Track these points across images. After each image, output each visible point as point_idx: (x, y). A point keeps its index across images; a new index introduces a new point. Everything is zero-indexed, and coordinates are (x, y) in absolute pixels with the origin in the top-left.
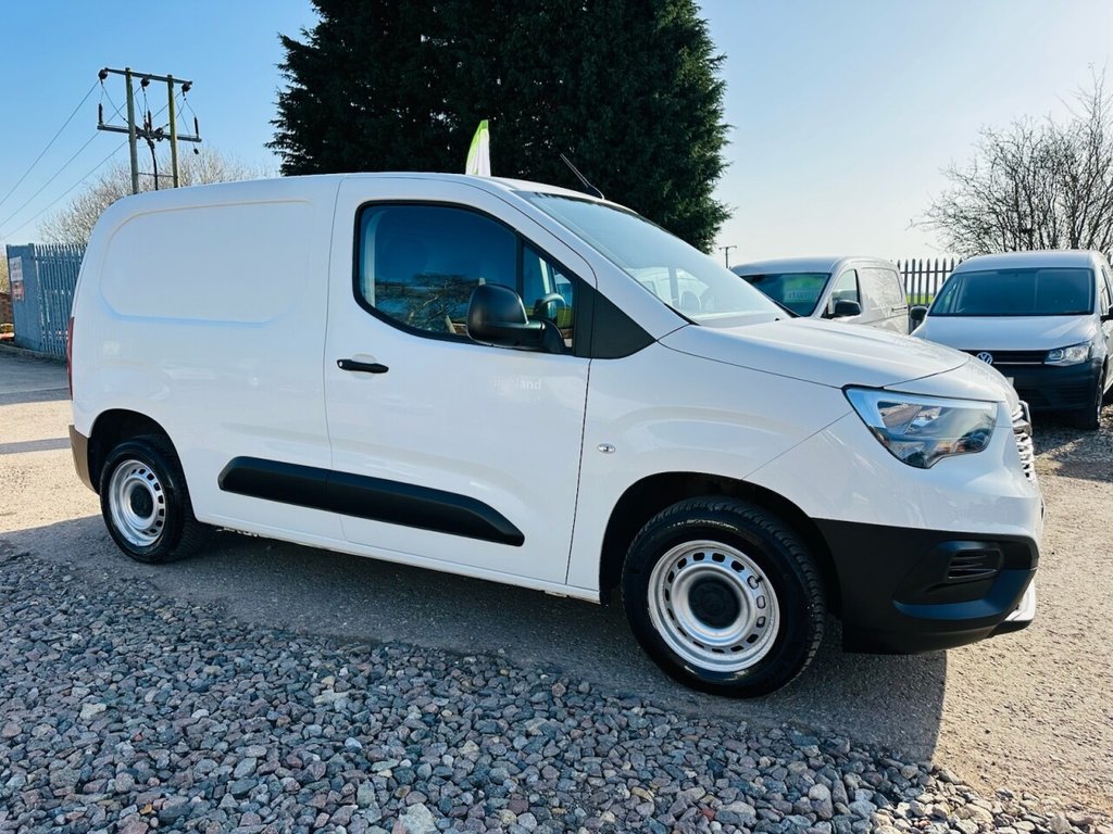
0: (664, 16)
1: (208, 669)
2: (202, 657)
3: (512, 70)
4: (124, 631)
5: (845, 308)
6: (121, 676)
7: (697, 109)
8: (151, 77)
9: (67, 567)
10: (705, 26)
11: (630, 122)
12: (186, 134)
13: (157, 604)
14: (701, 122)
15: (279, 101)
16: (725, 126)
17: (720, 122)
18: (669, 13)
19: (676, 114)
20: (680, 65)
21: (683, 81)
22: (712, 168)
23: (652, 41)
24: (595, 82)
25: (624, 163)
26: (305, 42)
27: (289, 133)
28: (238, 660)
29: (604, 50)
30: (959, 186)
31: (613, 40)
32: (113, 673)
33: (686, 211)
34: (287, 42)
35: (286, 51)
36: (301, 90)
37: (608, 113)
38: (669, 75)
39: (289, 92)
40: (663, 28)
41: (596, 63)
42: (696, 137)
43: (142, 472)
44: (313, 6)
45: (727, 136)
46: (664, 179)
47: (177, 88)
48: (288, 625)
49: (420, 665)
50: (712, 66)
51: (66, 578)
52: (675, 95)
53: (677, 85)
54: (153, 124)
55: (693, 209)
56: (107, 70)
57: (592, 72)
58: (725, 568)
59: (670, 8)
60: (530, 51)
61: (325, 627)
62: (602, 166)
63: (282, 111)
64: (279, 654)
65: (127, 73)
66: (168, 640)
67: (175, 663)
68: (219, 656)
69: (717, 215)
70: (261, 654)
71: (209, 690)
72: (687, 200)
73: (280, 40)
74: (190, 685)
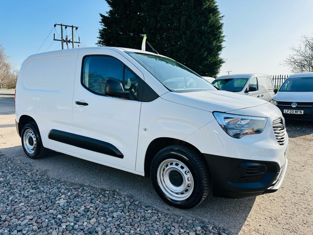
0: (206, 5)
1: (32, 191)
2: (32, 187)
3: (161, 21)
4: (15, 178)
5: (253, 89)
6: (7, 191)
7: (215, 31)
8: (67, 26)
9: (11, 159)
10: (218, 7)
11: (195, 35)
12: (76, 41)
13: (28, 171)
14: (216, 35)
15: (99, 31)
16: (224, 36)
17: (223, 35)
18: (207, 4)
19: (209, 33)
20: (210, 19)
21: (211, 23)
22: (220, 48)
23: (202, 12)
24: (185, 24)
25: (193, 47)
26: (107, 15)
27: (102, 40)
28: (42, 189)
29: (188, 15)
30: (295, 53)
31: (190, 12)
32: (5, 191)
33: (211, 60)
34: (101, 15)
35: (101, 18)
36: (105, 28)
37: (188, 33)
38: (206, 22)
39: (102, 29)
40: (205, 8)
41: (185, 18)
42: (215, 39)
43: (31, 133)
44: (109, 5)
45: (224, 39)
46: (205, 51)
47: (74, 29)
48: (61, 179)
49: (91, 193)
50: (220, 19)
51: (9, 162)
52: (209, 27)
53: (209, 24)
54: (68, 39)
55: (213, 60)
56: (56, 24)
57: (184, 21)
58: (178, 168)
59: (207, 2)
60: (166, 15)
61: (71, 180)
62: (186, 48)
63: (100, 34)
64: (54, 187)
65: (61, 25)
66: (25, 181)
67: (24, 188)
68: (37, 187)
69: (221, 62)
70: (49, 187)
71: (28, 197)
72: (212, 57)
73: (100, 15)
74: (24, 195)
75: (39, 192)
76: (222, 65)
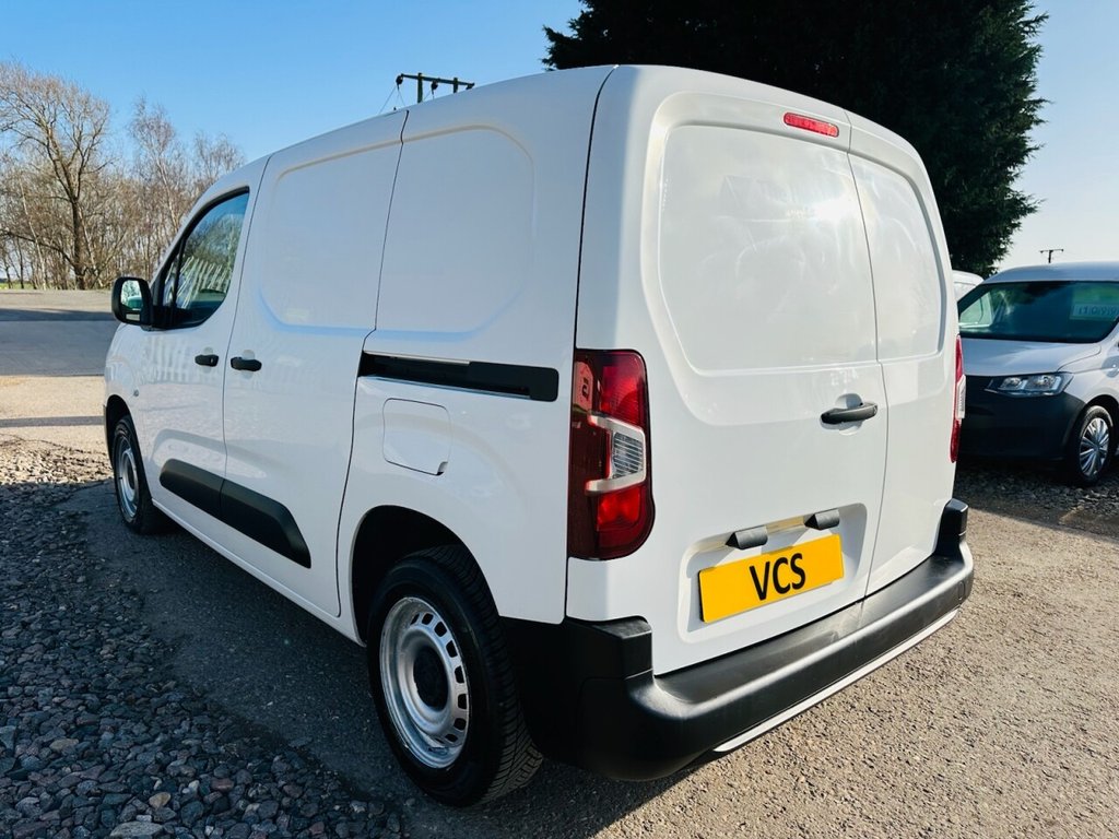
1: (59, 744)
7: (998, 82)
8: (439, 80)
14: (1003, 96)
16: (1040, 101)
17: (1033, 97)
19: (970, 88)
20: (980, 29)
21: (982, 47)
22: (1017, 153)
26: (570, 33)
28: (105, 736)
33: (974, 202)
34: (552, 35)
35: (551, 44)
38: (963, 42)
42: (993, 115)
45: (1039, 114)
47: (462, 89)
49: (286, 801)
50: (1027, 29)
52: (972, 65)
53: (975, 53)
55: (984, 201)
56: (403, 75)
64: (156, 736)
65: (420, 78)
66: (71, 687)
67: (39, 724)
68: (94, 723)
69: (1018, 209)
70: (136, 732)
71: (26, 778)
72: (977, 190)
73: (545, 33)
74: (18, 763)
75: (82, 758)
76: (1022, 220)
